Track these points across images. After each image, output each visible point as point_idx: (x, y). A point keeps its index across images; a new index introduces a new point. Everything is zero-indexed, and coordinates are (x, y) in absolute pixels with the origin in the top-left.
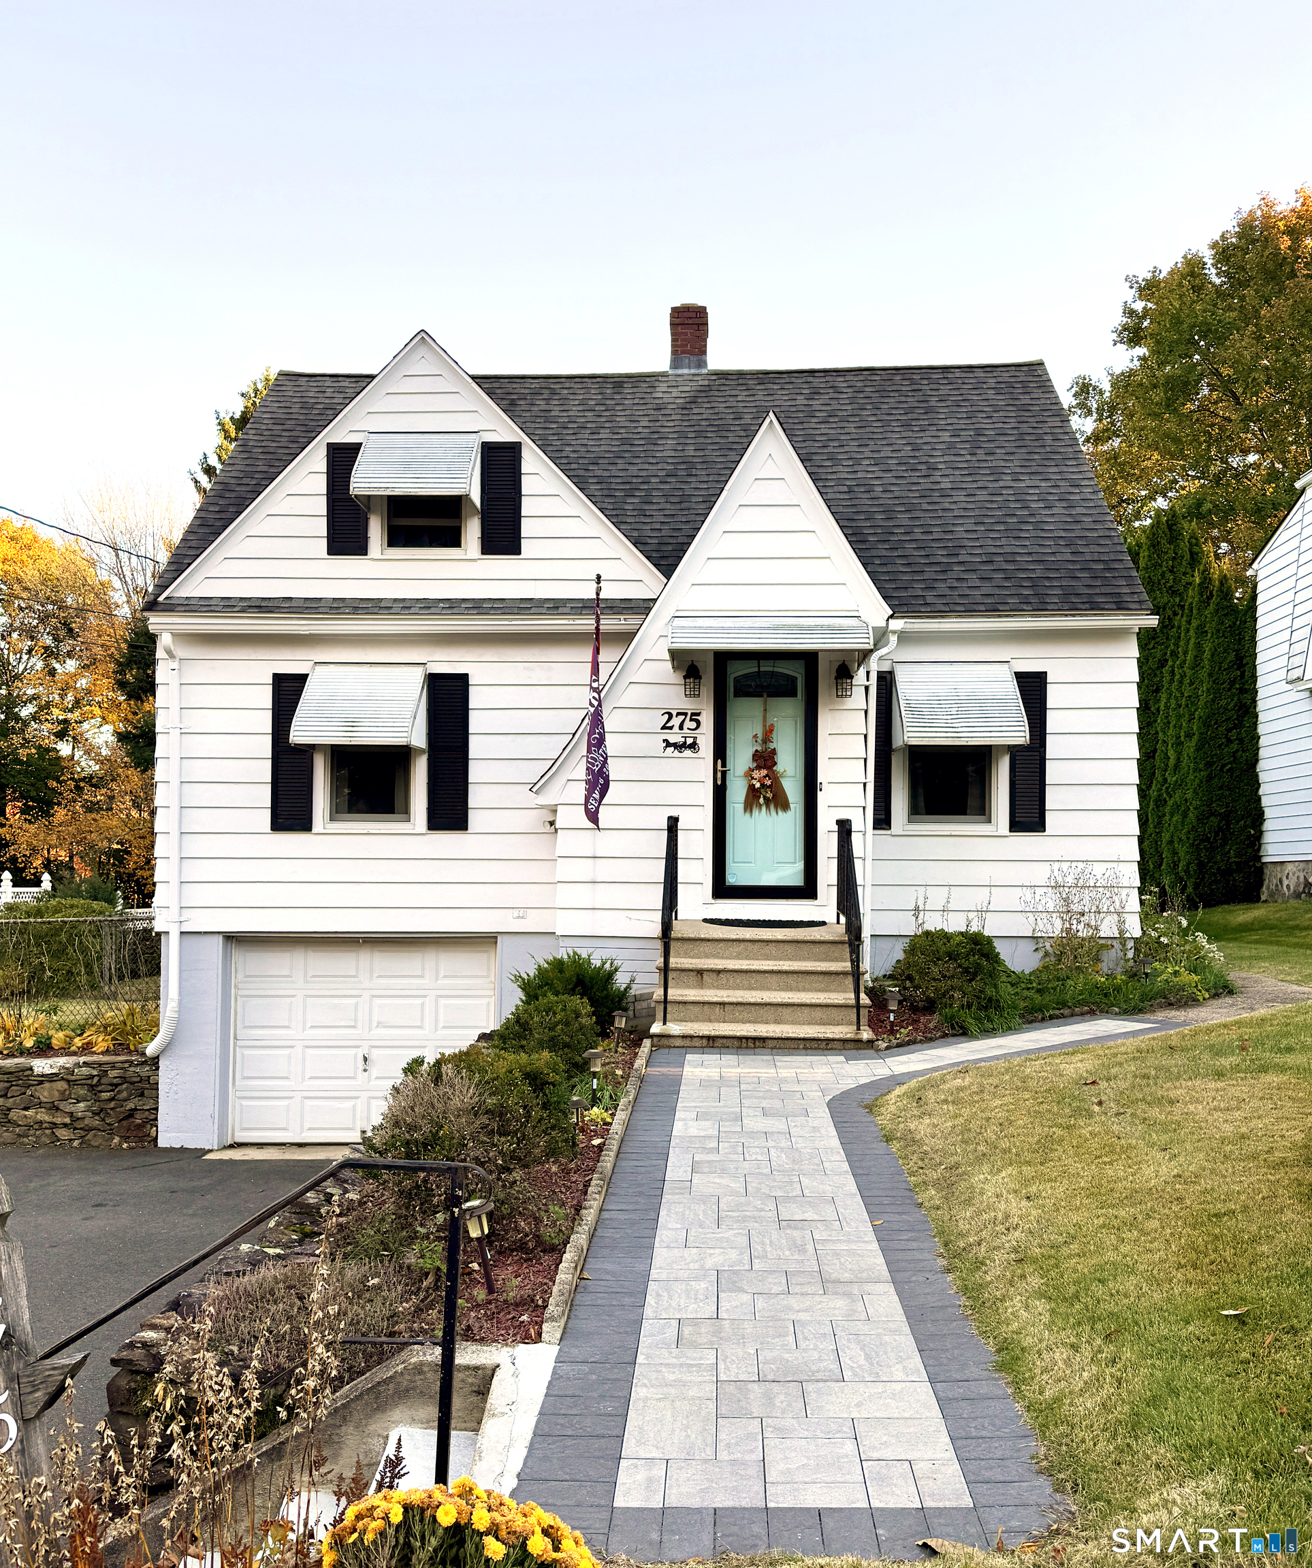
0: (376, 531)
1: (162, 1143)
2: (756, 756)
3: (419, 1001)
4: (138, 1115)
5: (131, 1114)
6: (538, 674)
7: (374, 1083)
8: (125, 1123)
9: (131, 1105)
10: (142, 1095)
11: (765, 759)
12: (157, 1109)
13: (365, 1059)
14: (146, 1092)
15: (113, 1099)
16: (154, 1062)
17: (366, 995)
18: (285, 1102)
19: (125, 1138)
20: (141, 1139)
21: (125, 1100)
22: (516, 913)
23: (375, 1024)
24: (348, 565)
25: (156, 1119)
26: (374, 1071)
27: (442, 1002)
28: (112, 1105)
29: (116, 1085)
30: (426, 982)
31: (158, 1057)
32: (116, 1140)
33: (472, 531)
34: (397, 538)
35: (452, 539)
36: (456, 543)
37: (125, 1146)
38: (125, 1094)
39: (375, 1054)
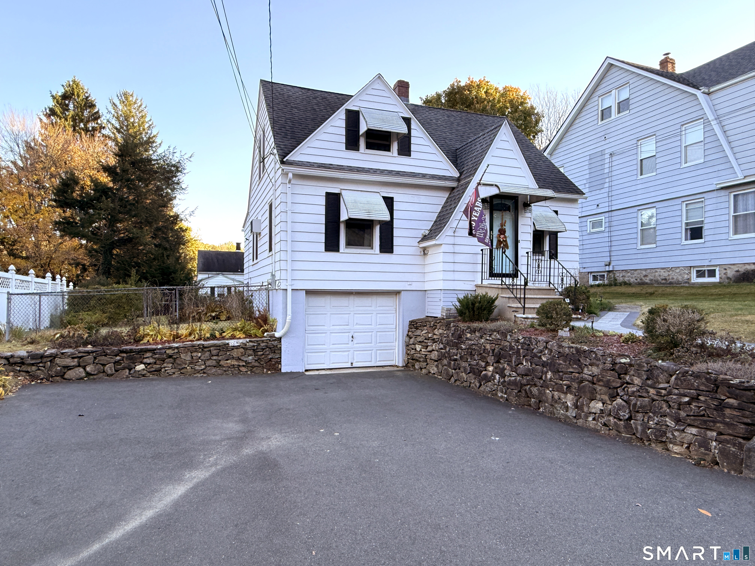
0: (362, 143)
1: (283, 370)
2: (500, 231)
3: (370, 315)
4: (273, 360)
5: (271, 360)
6: (416, 199)
7: (355, 345)
8: (268, 363)
9: (270, 357)
10: (275, 352)
11: (502, 232)
12: (281, 358)
13: (352, 337)
14: (276, 351)
15: (263, 354)
16: (280, 339)
17: (352, 313)
18: (323, 354)
19: (269, 370)
20: (275, 370)
21: (268, 355)
22: (409, 283)
23: (355, 324)
24: (352, 154)
25: (281, 361)
26: (355, 341)
27: (379, 315)
28: (263, 356)
29: (264, 349)
30: (373, 308)
31: (281, 338)
32: (265, 370)
33: (395, 147)
34: (369, 146)
35: (387, 148)
36: (389, 150)
37: (269, 372)
38: (268, 353)
39: (355, 335)
